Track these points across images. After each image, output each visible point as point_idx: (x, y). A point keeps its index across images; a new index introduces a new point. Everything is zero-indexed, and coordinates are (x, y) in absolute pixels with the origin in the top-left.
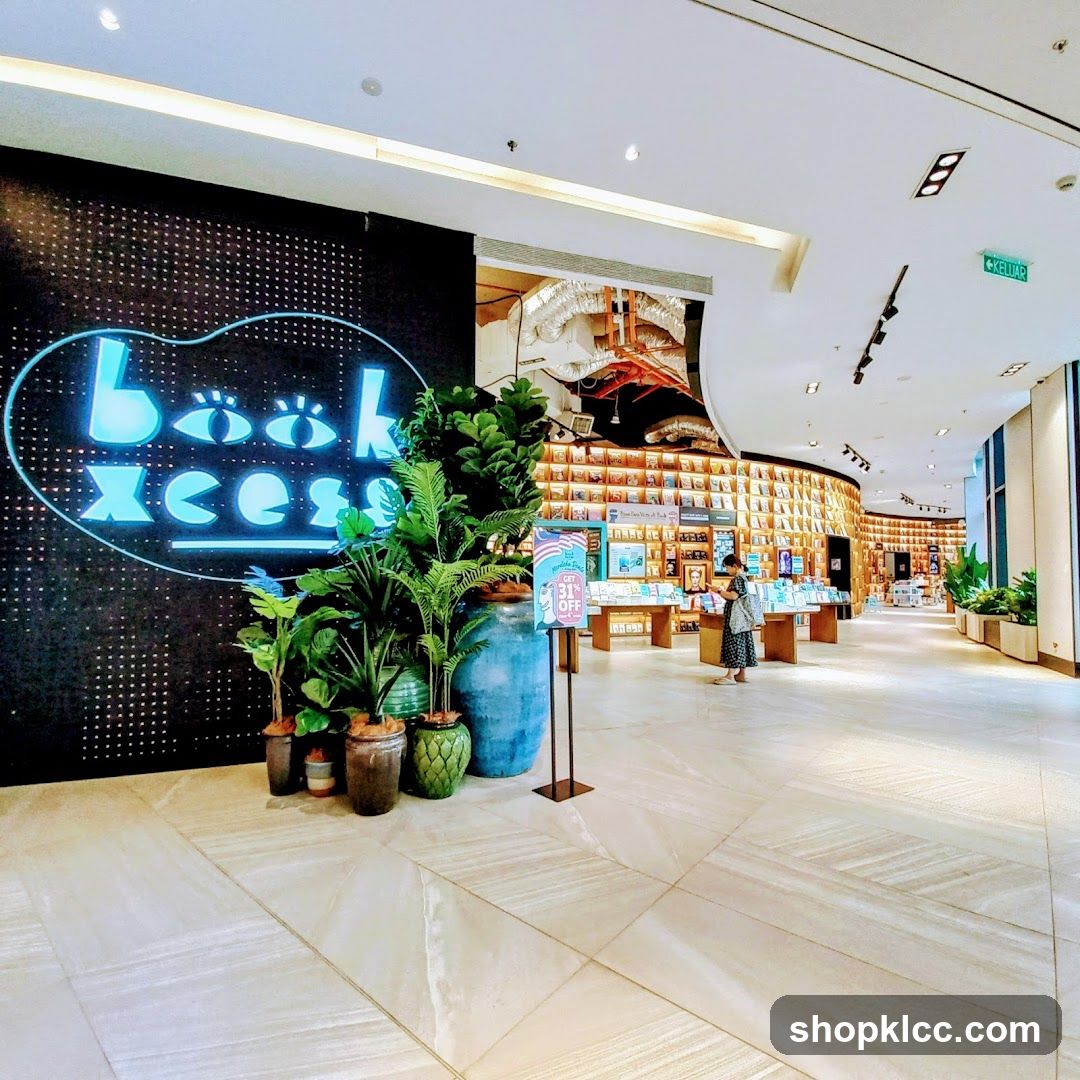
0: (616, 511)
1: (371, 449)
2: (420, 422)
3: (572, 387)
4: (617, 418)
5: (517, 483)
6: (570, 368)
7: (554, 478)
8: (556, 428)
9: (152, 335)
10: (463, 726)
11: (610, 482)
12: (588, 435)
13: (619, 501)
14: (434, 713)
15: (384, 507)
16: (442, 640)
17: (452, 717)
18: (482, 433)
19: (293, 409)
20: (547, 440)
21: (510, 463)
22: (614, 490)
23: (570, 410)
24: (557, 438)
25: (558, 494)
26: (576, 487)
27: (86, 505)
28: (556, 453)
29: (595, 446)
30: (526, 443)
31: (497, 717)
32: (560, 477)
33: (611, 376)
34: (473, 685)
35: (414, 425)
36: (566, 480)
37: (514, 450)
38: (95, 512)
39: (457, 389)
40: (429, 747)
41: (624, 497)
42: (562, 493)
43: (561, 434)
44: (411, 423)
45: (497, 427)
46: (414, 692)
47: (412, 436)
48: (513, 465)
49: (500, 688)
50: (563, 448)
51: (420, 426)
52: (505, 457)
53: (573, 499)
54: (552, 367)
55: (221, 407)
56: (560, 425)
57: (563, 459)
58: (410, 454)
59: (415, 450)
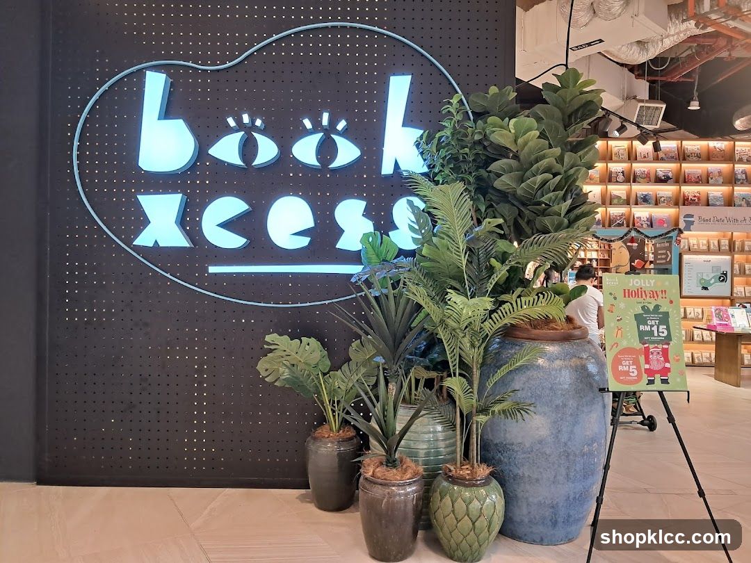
0: (692, 216)
1: (397, 165)
2: (447, 132)
3: (637, 70)
4: (697, 103)
5: (564, 199)
6: (635, 47)
7: (614, 180)
8: (616, 122)
9: (190, 64)
10: (494, 483)
11: (685, 182)
12: (658, 127)
13: (697, 204)
14: (462, 465)
15: (411, 228)
16: (470, 383)
17: (483, 471)
18: (520, 141)
19: (317, 127)
20: (605, 136)
21: (555, 175)
22: (689, 190)
23: (635, 98)
24: (617, 134)
25: (619, 198)
26: (640, 189)
27: (138, 232)
28: (615, 150)
29: (665, 139)
30: (575, 148)
31: (535, 476)
32: (621, 178)
33: (689, 52)
34: (507, 435)
35: (440, 138)
36: (627, 181)
37: (560, 159)
38: (145, 239)
39: (493, 90)
40: (456, 505)
41: (703, 199)
42: (624, 197)
43: (622, 129)
44: (438, 135)
45: (538, 133)
46: (441, 436)
47: (438, 150)
48: (558, 178)
49: (540, 442)
50: (625, 144)
51: (447, 137)
52: (547, 170)
53: (637, 204)
54: (611, 49)
55: (249, 130)
56: (621, 118)
57: (626, 156)
58: (436, 170)
59: (443, 166)
